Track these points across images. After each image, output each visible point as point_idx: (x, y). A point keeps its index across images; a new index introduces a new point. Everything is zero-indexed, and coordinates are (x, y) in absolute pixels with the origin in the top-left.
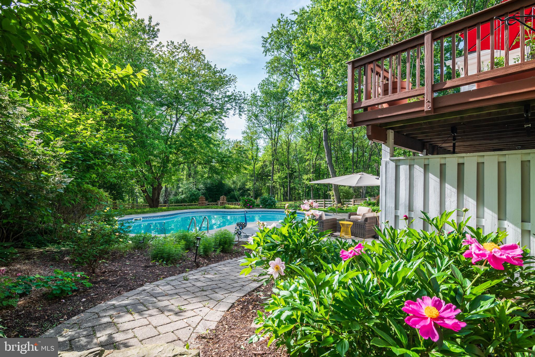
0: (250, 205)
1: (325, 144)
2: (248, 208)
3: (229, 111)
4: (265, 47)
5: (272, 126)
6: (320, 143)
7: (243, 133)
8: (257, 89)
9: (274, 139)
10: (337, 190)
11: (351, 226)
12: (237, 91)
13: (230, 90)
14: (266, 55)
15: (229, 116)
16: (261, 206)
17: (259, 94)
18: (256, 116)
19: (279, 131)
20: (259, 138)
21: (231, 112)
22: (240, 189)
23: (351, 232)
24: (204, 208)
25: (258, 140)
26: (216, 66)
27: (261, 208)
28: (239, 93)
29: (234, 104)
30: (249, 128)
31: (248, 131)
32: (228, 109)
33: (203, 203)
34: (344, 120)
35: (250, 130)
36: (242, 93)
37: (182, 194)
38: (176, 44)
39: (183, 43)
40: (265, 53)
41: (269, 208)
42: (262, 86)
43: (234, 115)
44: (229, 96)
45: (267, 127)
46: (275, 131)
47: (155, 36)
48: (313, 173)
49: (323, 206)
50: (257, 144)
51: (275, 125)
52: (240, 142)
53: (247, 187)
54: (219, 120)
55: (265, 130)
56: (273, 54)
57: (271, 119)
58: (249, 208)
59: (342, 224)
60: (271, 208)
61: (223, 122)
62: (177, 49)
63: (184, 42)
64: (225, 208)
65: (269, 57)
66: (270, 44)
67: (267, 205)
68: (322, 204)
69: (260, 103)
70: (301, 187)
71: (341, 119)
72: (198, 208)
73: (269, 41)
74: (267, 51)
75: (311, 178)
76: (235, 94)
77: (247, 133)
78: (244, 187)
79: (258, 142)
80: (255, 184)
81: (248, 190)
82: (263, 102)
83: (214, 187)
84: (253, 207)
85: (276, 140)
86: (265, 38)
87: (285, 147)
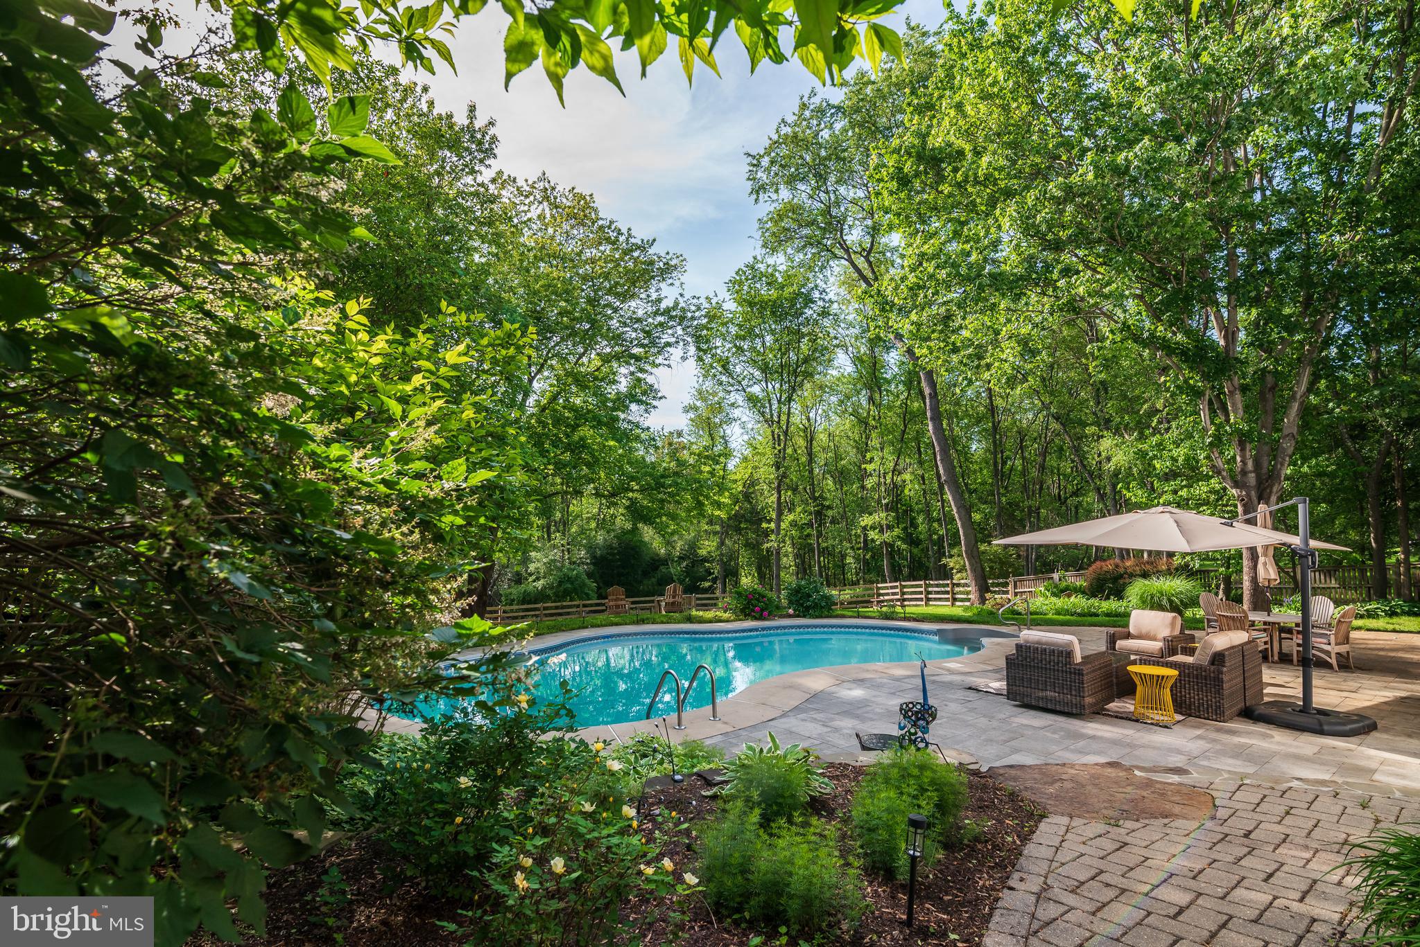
0: (762, 610)
1: (935, 428)
2: (756, 619)
3: (668, 349)
4: (754, 179)
5: (770, 386)
6: (905, 426)
7: (687, 409)
8: (724, 294)
9: (779, 422)
10: (975, 553)
11: (1173, 681)
12: (687, 296)
13: (668, 294)
14: (757, 200)
15: (672, 363)
16: (791, 611)
17: (730, 306)
18: (725, 365)
19: (790, 399)
20: (730, 421)
21: (676, 352)
22: (681, 558)
23: (1174, 700)
24: (633, 623)
25: (725, 426)
26: (633, 233)
27: (790, 616)
28: (695, 301)
29: (679, 331)
30: (701, 395)
31: (698, 404)
32: (668, 344)
33: (617, 607)
34: (1011, 359)
35: (705, 400)
36: (702, 300)
37: (538, 579)
38: (520, 182)
39: (540, 180)
40: (754, 196)
41: (817, 617)
42: (735, 285)
43: (684, 359)
44: (667, 311)
45: (756, 390)
46: (779, 402)
47: (489, 153)
48: (887, 510)
49: (921, 600)
50: (723, 437)
51: (777, 386)
52: (680, 434)
53: (703, 552)
54: (640, 375)
55: (752, 400)
56: (774, 196)
57: (765, 369)
58: (761, 618)
59: (1142, 677)
60: (821, 617)
61: (650, 380)
62: (527, 197)
63: (543, 177)
64: (690, 620)
65: (766, 207)
66: (768, 170)
67: (808, 608)
68: (921, 593)
69: (733, 330)
70: (852, 548)
71: (1004, 356)
72: (617, 624)
73: (765, 162)
74: (759, 189)
75: (884, 522)
76: (682, 304)
77: (696, 408)
78: (696, 555)
79: (728, 432)
80: (722, 543)
81: (705, 560)
82: (740, 326)
83: (613, 555)
84: (770, 616)
85: (784, 423)
86: (754, 157)
87: (801, 442)
